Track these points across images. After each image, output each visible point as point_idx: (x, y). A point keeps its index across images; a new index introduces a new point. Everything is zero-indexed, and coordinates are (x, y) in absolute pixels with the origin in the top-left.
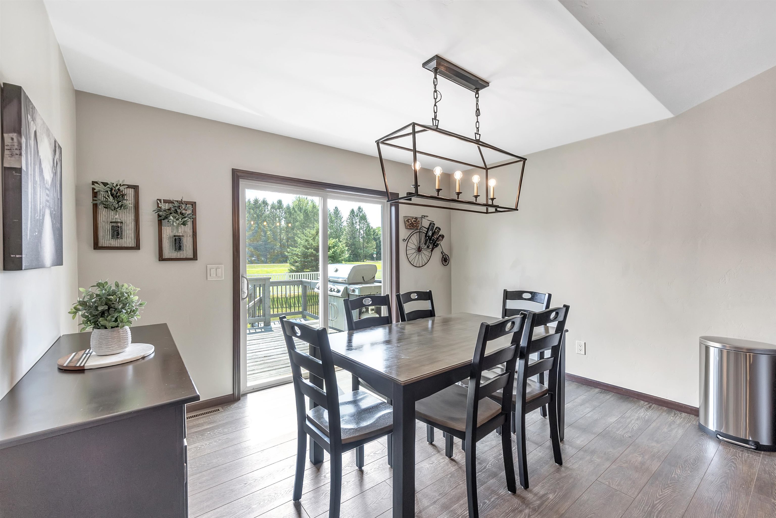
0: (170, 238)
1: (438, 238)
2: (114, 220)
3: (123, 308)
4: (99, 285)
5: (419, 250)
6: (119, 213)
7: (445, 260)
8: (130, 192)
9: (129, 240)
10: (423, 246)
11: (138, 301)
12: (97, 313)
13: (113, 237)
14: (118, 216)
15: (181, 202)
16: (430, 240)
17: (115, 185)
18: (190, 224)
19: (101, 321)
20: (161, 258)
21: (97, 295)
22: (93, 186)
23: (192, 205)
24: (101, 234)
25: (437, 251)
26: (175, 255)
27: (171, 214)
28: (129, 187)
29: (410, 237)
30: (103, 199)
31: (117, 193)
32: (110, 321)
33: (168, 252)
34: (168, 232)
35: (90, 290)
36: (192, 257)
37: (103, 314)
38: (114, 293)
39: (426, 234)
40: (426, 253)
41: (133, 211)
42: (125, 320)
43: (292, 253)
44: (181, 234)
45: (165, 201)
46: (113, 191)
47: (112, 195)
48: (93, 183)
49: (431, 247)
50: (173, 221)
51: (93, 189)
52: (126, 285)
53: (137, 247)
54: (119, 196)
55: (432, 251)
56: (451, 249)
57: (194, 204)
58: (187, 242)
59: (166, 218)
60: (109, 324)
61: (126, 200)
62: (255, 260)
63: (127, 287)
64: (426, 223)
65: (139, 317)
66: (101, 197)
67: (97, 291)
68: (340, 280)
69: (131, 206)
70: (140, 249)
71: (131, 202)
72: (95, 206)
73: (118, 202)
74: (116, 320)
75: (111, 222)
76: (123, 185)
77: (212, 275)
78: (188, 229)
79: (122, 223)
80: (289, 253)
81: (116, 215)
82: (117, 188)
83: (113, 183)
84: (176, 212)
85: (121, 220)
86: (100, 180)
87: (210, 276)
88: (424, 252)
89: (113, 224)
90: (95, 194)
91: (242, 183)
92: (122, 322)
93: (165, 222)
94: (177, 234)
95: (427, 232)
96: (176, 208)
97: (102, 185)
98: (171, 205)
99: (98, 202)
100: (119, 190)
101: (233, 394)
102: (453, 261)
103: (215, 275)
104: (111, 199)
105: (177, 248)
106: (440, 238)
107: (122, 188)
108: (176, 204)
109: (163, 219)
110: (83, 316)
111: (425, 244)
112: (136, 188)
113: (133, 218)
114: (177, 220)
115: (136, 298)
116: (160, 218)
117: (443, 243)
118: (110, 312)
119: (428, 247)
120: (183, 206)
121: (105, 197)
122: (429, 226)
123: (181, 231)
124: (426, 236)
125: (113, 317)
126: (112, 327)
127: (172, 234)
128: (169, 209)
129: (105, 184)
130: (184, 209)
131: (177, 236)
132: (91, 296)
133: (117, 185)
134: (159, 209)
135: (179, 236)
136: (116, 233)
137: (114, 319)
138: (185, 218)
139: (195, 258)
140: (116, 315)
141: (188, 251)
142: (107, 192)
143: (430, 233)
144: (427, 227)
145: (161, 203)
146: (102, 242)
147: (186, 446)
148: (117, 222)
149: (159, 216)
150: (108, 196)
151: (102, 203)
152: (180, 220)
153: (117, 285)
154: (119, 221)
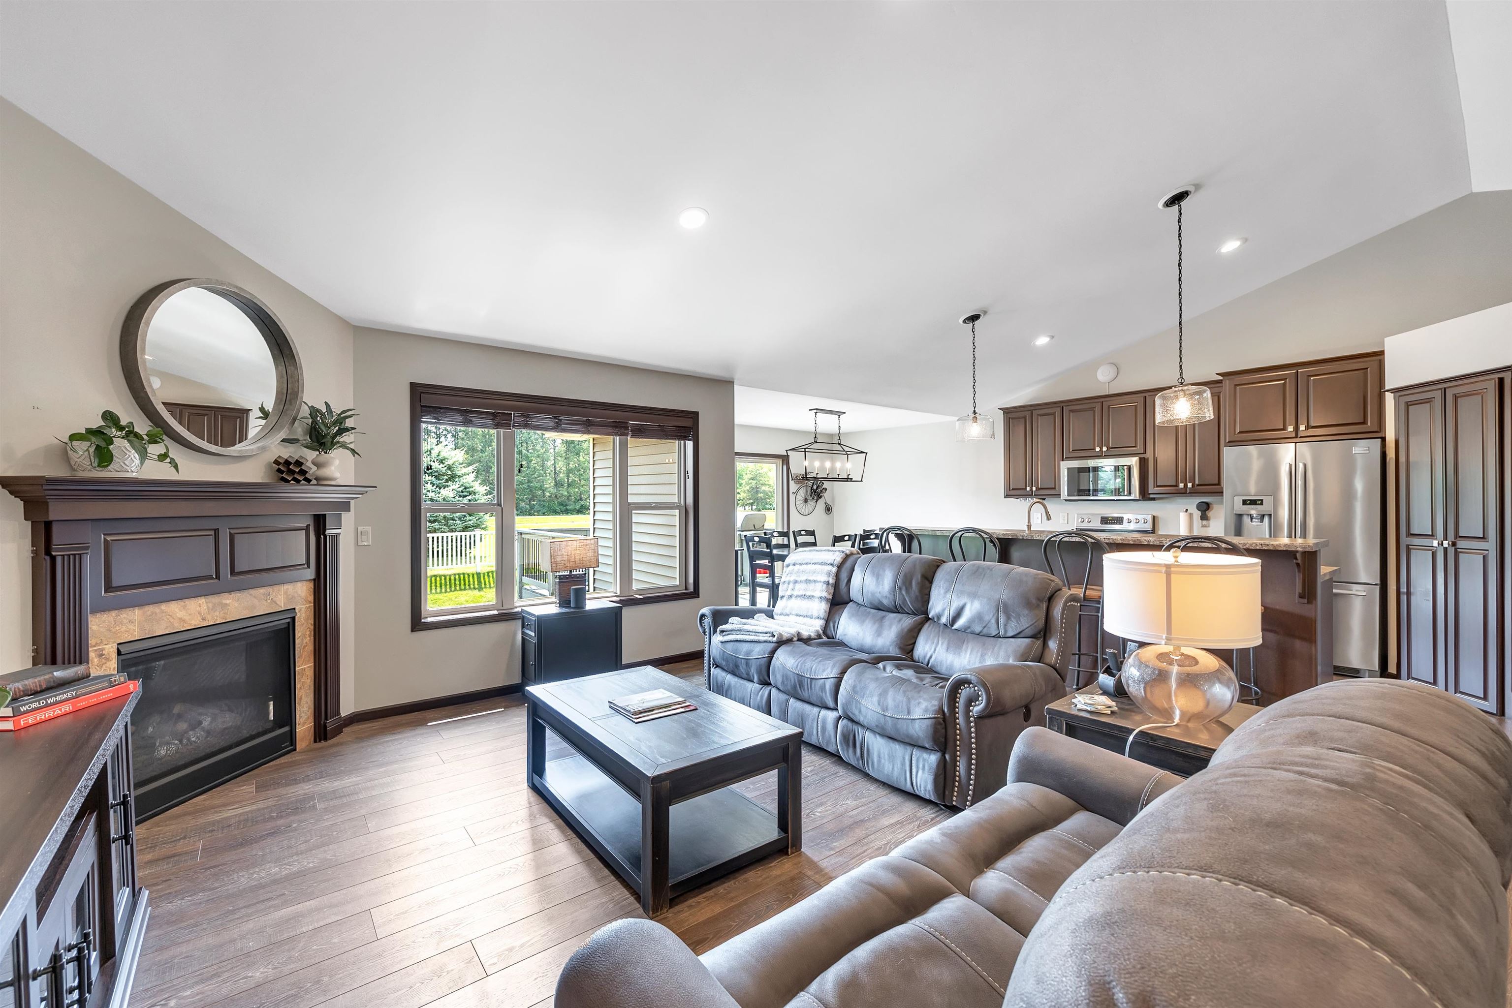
1: (821, 491)
5: (806, 501)
7: (828, 509)
10: (809, 498)
16: (815, 493)
25: (821, 502)
29: (798, 490)
39: (812, 487)
40: (811, 503)
49: (815, 498)
55: (816, 502)
56: (833, 500)
95: (813, 486)
102: (835, 510)
106: (824, 491)
111: (811, 496)
117: (826, 495)
119: (813, 498)
122: (815, 479)
124: (811, 490)
143: (815, 487)
144: (812, 480)
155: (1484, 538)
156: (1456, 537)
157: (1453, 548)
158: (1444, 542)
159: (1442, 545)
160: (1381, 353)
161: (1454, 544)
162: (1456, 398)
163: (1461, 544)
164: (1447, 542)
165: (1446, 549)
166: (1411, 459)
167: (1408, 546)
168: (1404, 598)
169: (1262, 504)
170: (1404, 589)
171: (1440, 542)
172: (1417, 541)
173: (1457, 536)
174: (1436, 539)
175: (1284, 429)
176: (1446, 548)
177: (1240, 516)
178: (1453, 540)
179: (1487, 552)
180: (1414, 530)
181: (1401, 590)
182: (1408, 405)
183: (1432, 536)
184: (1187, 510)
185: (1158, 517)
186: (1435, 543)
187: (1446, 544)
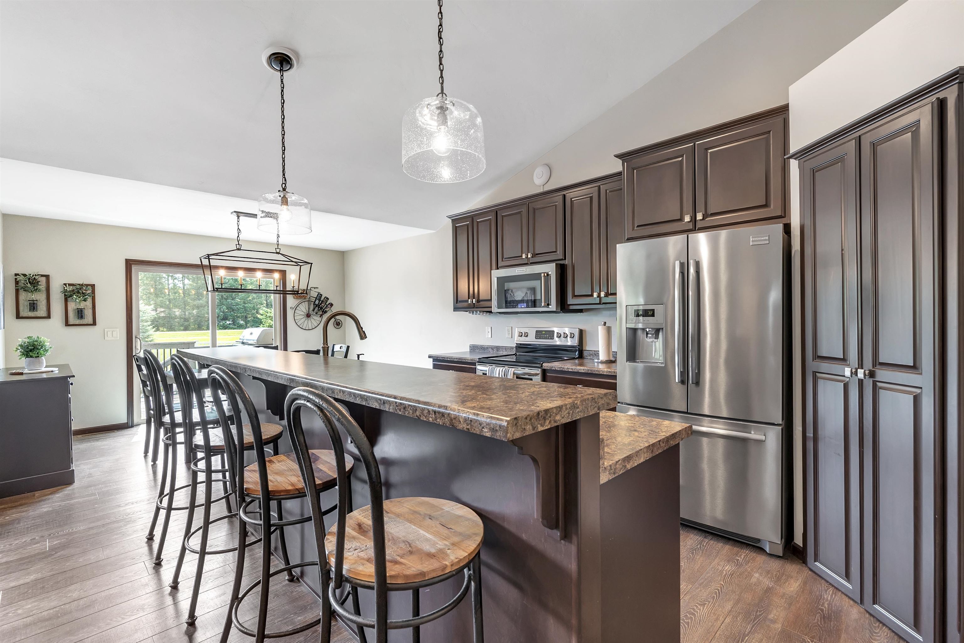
0: (74, 310)
1: (326, 306)
2: (31, 299)
3: (41, 348)
4: (28, 338)
5: (308, 316)
6: (35, 295)
7: (337, 324)
8: (43, 280)
9: (42, 311)
10: (312, 313)
11: (49, 345)
12: (28, 350)
13: (30, 310)
14: (34, 296)
15: (82, 285)
16: (319, 308)
17: (31, 276)
18: (90, 300)
19: (31, 354)
20: (67, 324)
21: (28, 342)
22: (16, 277)
23: (92, 286)
24: (21, 308)
26: (78, 322)
27: (74, 293)
28: (42, 276)
30: (23, 285)
31: (33, 281)
32: (35, 354)
33: (72, 319)
34: (72, 306)
35: (24, 340)
36: (92, 323)
37: (31, 351)
38: (36, 341)
39: (314, 302)
40: (316, 318)
41: (45, 292)
42: (42, 353)
43: (266, 315)
44: (82, 308)
45: (70, 285)
46: (31, 280)
47: (30, 282)
48: (16, 275)
49: (319, 313)
50: (76, 299)
51: (16, 279)
52: (43, 338)
53: (49, 317)
54: (34, 283)
55: (321, 316)
57: (93, 286)
58: (88, 313)
59: (71, 296)
60: (34, 356)
61: (40, 285)
62: (230, 324)
63: (42, 338)
64: (314, 294)
65: (50, 353)
66: (21, 284)
67: (27, 340)
68: (250, 342)
69: (43, 289)
70: (50, 318)
71: (43, 287)
72: (17, 291)
73: (34, 287)
74: (38, 354)
75: (29, 301)
76: (38, 275)
77: (108, 336)
78: (89, 303)
79: (37, 300)
80: (262, 315)
81: (33, 295)
82: (33, 277)
83: (31, 274)
84: (78, 292)
85: (36, 298)
86: (19, 273)
87: (107, 336)
88: (314, 317)
89: (30, 302)
90: (17, 283)
91: (134, 268)
92: (41, 354)
93: (69, 299)
94: (79, 308)
96: (79, 290)
97: (22, 276)
98: (74, 288)
99: (20, 288)
100: (35, 278)
101: (128, 423)
103: (111, 336)
104: (29, 285)
105: (79, 317)
106: (329, 306)
107: (36, 277)
108: (78, 287)
109: (69, 297)
110: (21, 352)
111: (314, 311)
112: (47, 277)
113: (45, 297)
114: (79, 297)
115: (48, 344)
116: (66, 297)
118: (35, 350)
119: (317, 313)
120: (84, 288)
121: (24, 284)
122: (317, 296)
123: (82, 305)
125: (36, 352)
126: (36, 357)
127: (75, 308)
128: (73, 291)
129: (25, 275)
130: (85, 290)
131: (80, 309)
132: (25, 343)
133: (33, 276)
134: (65, 291)
135: (81, 309)
136: (32, 308)
137: (37, 353)
138: (86, 296)
139: (94, 324)
140: (38, 351)
141: (88, 319)
142: (26, 281)
143: (318, 302)
144: (316, 296)
145: (66, 286)
146: (22, 314)
147: (70, 398)
148: (34, 301)
149: (65, 295)
150: (27, 283)
151: (22, 288)
152: (82, 298)
153: (38, 337)
154: (35, 299)
155: (915, 367)
156: (874, 365)
157: (871, 379)
158: (859, 370)
159: (857, 375)
160: (784, 109)
161: (872, 374)
162: (874, 146)
163: (883, 375)
164: (863, 371)
165: (861, 382)
166: (818, 250)
167: (815, 373)
168: (810, 445)
169: (653, 315)
170: (810, 434)
171: (854, 370)
172: (825, 366)
173: (876, 362)
174: (848, 365)
175: (681, 219)
176: (862, 380)
177: (635, 330)
178: (871, 368)
179: (918, 391)
180: (824, 351)
181: (807, 435)
182: (814, 172)
183: (844, 360)
184: (605, 323)
185: (585, 331)
186: (847, 372)
187: (860, 374)
